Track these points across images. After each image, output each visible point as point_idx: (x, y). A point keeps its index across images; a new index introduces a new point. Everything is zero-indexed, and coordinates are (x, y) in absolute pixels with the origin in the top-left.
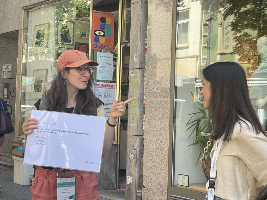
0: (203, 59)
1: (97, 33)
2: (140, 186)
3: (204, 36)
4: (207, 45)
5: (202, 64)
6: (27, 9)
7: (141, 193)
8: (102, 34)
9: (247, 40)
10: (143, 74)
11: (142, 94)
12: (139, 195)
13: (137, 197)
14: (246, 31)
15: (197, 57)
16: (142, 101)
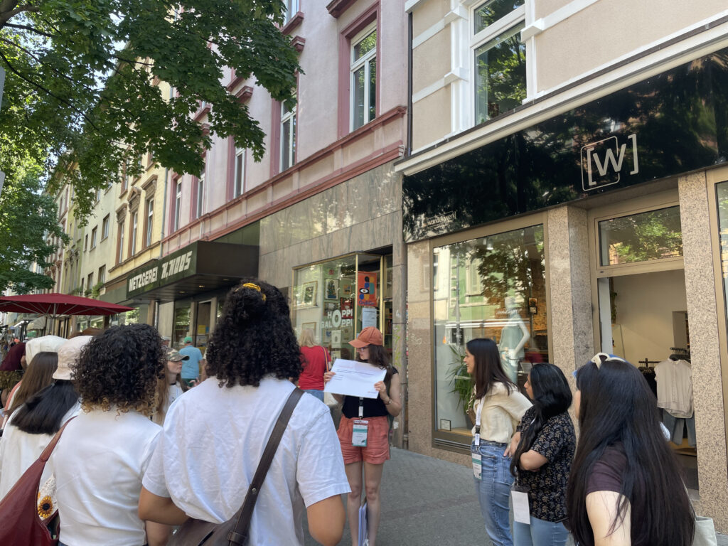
0: (453, 301)
1: (362, 291)
2: (406, 431)
3: (453, 279)
4: (455, 288)
5: (451, 306)
6: (297, 269)
7: (407, 437)
8: (366, 291)
9: (494, 283)
10: (405, 328)
11: (405, 346)
12: (405, 439)
13: (404, 441)
14: (492, 274)
15: (447, 299)
16: (405, 352)
